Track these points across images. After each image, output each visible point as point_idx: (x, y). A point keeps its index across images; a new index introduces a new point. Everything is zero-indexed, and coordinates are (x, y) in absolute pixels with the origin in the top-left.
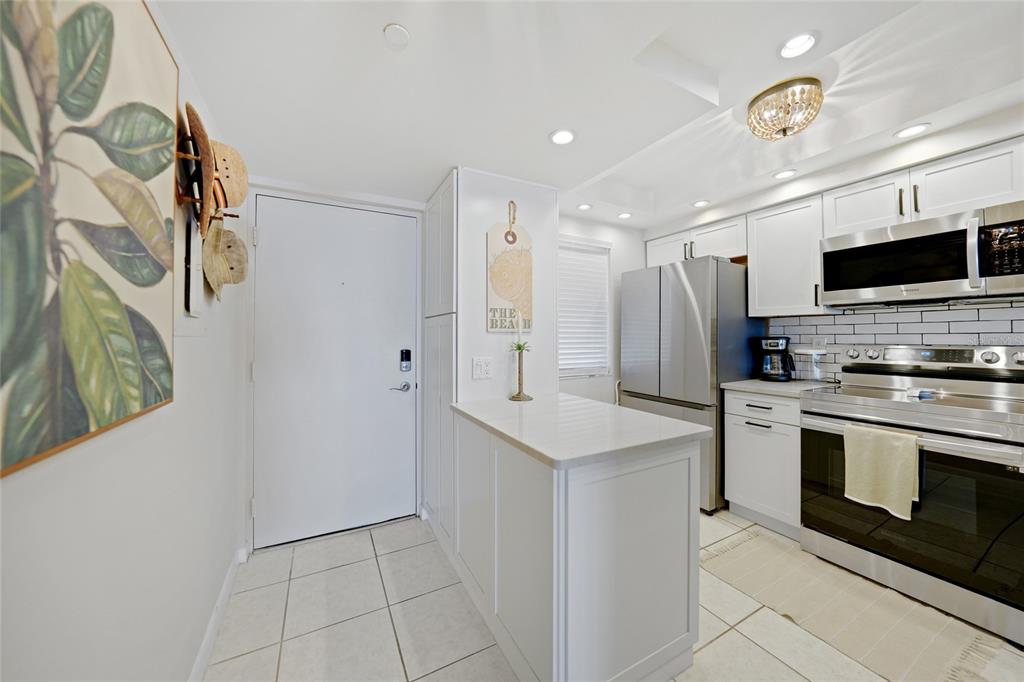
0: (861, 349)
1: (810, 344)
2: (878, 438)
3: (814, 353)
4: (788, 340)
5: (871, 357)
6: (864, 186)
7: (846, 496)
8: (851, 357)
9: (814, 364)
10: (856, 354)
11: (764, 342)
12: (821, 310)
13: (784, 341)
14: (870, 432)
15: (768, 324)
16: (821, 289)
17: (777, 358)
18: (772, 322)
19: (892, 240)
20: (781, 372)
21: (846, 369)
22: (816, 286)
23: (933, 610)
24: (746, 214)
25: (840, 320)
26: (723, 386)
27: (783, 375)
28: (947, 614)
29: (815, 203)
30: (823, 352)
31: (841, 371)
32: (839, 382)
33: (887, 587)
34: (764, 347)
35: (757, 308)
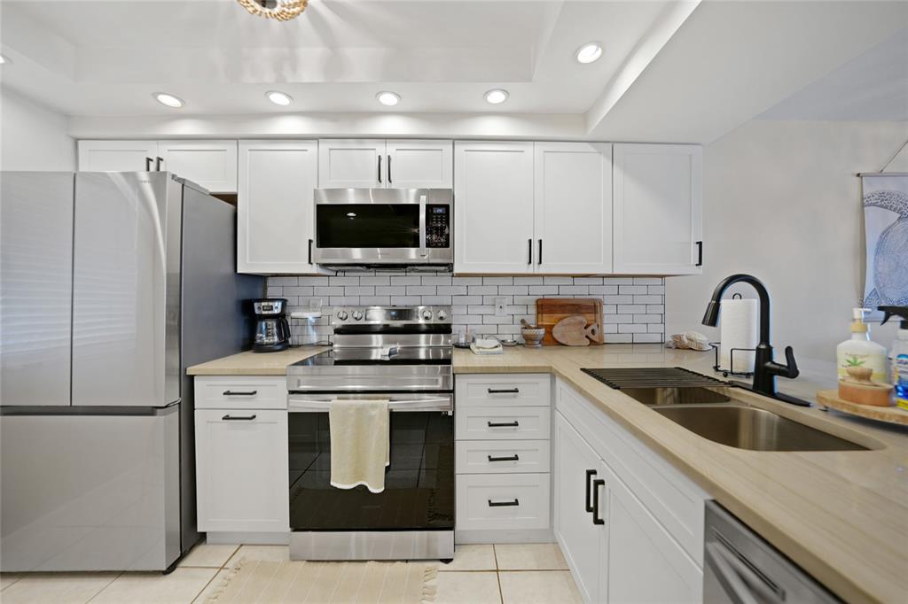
0: (349, 311)
1: (308, 307)
2: (360, 410)
3: (310, 316)
4: (284, 302)
5: (356, 318)
6: (352, 144)
7: (332, 483)
8: (341, 318)
9: (310, 328)
10: (345, 315)
11: (256, 305)
12: (314, 269)
13: (280, 303)
14: (352, 405)
15: (266, 282)
16: (314, 244)
17: (273, 324)
18: (270, 281)
19: (372, 203)
20: (276, 339)
21: (338, 331)
22: (310, 241)
23: (399, 563)
24: (237, 139)
25: (334, 281)
26: (190, 371)
27: (278, 344)
28: (407, 561)
29: (311, 148)
30: (318, 314)
31: (333, 332)
32: (332, 345)
33: (366, 561)
34: (257, 312)
35: (248, 262)
